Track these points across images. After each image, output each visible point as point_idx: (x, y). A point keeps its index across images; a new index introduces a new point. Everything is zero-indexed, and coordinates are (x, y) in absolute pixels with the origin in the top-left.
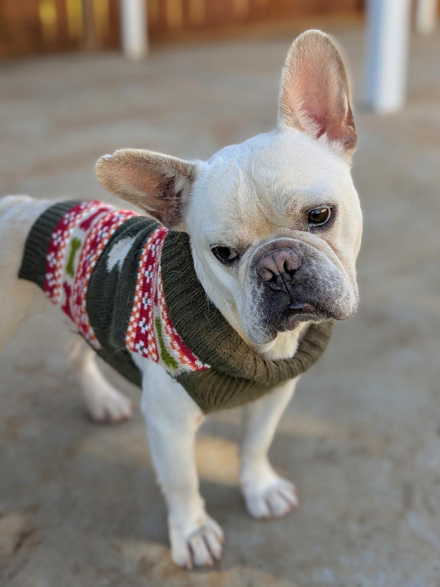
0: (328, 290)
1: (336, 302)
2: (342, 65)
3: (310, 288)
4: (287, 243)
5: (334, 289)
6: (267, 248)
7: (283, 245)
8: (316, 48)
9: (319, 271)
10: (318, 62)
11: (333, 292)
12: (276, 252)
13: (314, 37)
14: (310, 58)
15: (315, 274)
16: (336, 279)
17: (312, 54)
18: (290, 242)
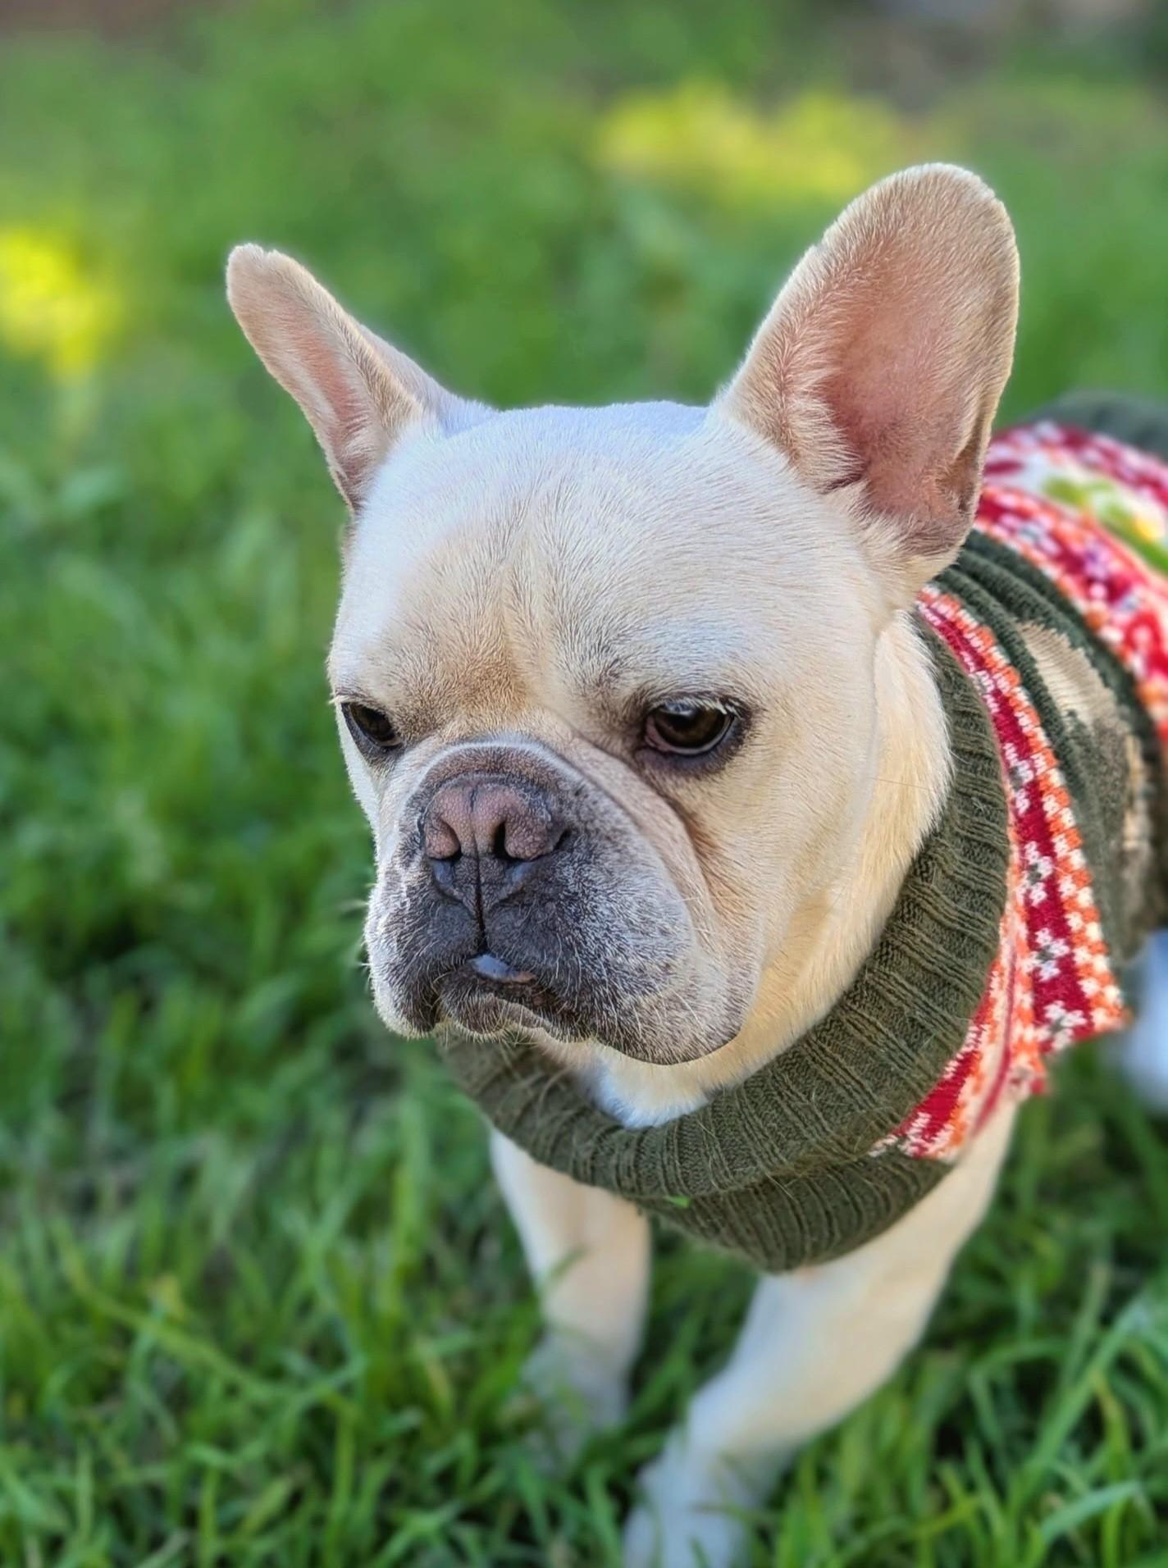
0: (610, 957)
1: (627, 1001)
2: (1005, 305)
3: (552, 927)
4: (536, 769)
5: (634, 962)
6: (476, 760)
7: (524, 773)
8: (943, 225)
9: (608, 892)
10: (931, 266)
11: (626, 969)
12: (494, 781)
13: (953, 190)
14: (912, 246)
15: (588, 896)
16: (657, 934)
17: (922, 238)
18: (548, 769)
